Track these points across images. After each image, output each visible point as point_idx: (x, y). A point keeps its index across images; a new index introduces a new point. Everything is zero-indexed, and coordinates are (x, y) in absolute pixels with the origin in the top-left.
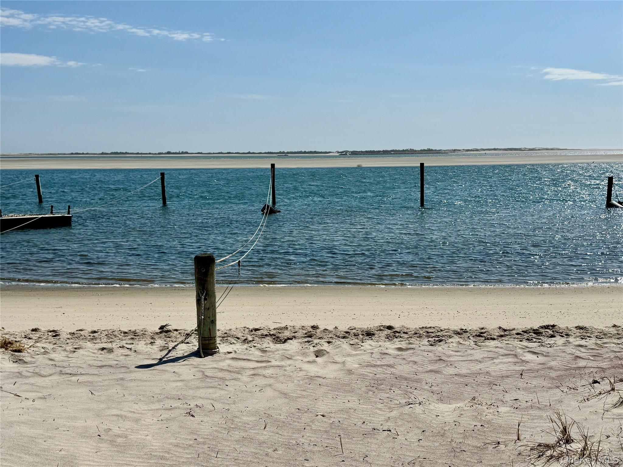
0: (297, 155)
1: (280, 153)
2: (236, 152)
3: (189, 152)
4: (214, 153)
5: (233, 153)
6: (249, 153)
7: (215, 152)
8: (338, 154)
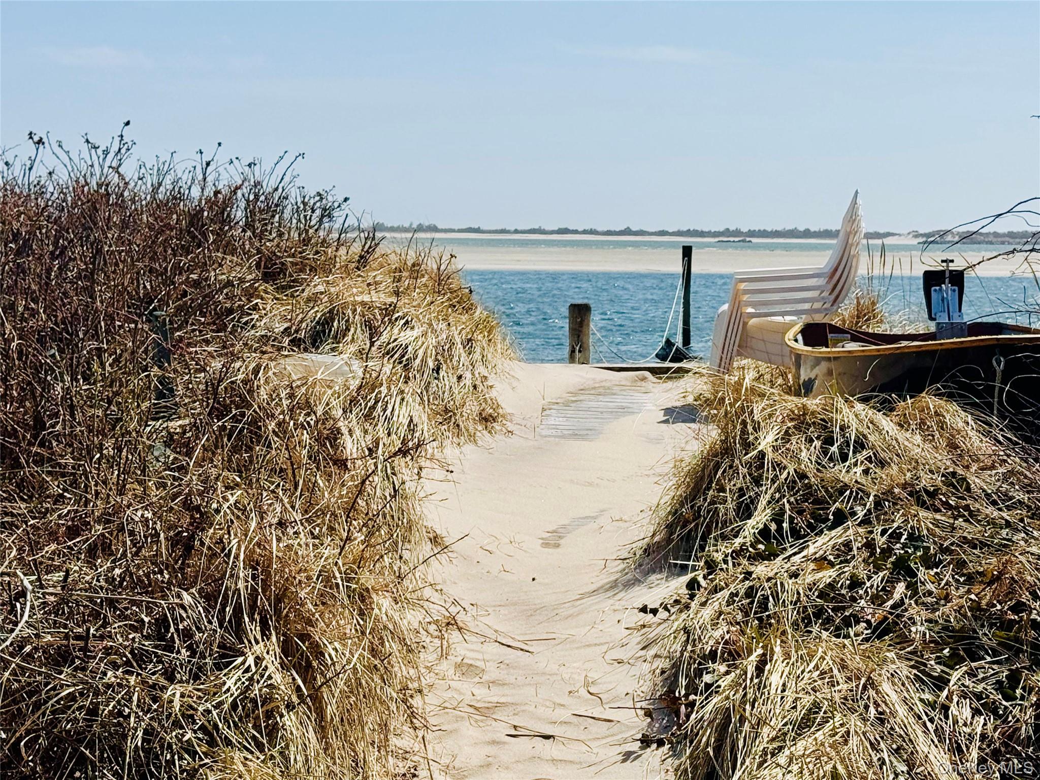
0: (781, 240)
1: (727, 233)
2: (588, 228)
3: (440, 227)
4: (516, 232)
5: (576, 232)
6: (627, 232)
7: (519, 228)
8: (915, 241)
